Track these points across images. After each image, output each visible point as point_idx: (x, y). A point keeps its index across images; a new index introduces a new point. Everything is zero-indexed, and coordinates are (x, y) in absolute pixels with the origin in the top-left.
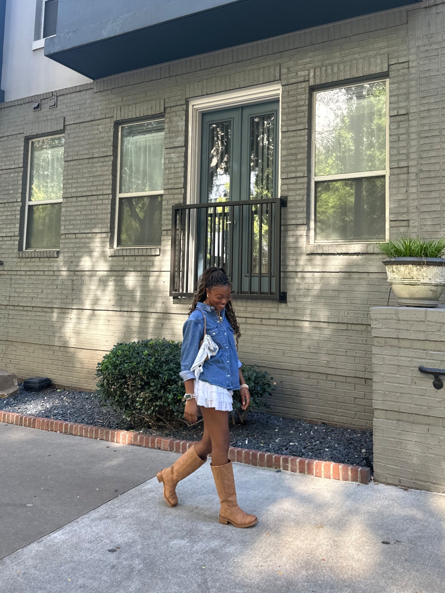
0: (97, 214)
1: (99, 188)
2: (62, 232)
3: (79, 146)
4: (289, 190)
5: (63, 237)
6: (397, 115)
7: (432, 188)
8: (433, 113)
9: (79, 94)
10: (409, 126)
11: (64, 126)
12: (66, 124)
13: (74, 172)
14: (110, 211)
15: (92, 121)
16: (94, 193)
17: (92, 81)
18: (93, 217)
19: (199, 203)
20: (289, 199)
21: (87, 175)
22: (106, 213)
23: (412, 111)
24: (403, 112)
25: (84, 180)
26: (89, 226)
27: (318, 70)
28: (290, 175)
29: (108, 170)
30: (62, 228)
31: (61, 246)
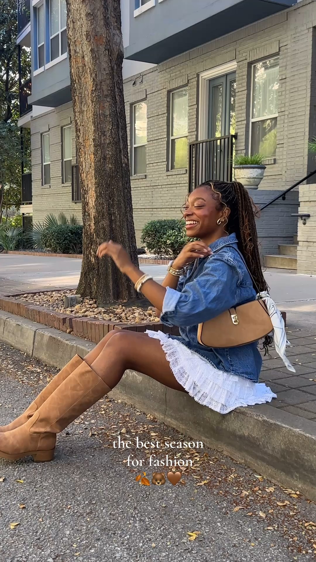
0: (161, 151)
1: (162, 134)
2: (147, 163)
3: (152, 108)
4: (238, 129)
5: (148, 166)
6: (282, 79)
7: (293, 123)
8: (296, 77)
9: (152, 73)
10: (286, 86)
11: (146, 95)
12: (147, 94)
13: (151, 125)
14: (166, 148)
15: (158, 91)
16: (160, 138)
17: (157, 65)
18: (159, 152)
19: (207, 139)
20: (238, 134)
21: (156, 126)
22: (165, 150)
23: (287, 76)
24: (284, 77)
25: (155, 130)
26: (158, 158)
27: (251, 52)
28: (240, 119)
29: (165, 123)
30: (147, 160)
31: (147, 171)
